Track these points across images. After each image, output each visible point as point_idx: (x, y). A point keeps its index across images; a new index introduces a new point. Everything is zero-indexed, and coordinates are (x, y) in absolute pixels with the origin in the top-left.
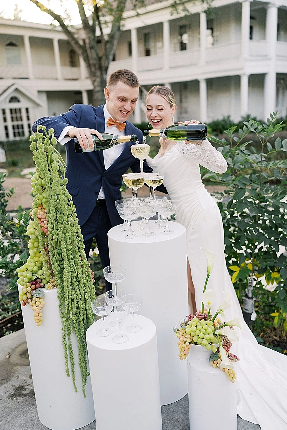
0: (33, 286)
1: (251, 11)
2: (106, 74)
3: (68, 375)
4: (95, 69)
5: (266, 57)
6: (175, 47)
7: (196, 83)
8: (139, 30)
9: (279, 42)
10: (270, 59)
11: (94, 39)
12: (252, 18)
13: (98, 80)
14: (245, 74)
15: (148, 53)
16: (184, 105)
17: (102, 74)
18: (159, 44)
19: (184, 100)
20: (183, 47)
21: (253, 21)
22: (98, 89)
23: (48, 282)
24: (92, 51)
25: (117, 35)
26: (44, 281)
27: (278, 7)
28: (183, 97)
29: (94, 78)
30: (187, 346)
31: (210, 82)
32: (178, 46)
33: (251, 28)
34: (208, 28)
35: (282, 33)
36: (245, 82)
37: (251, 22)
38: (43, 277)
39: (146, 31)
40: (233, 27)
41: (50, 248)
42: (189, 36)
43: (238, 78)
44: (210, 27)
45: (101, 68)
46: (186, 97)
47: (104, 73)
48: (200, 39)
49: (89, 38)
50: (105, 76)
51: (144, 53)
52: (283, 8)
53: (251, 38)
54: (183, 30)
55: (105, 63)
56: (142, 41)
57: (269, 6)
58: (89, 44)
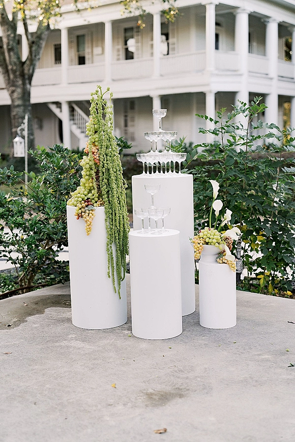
0: (86, 203)
1: (216, 15)
2: (30, 84)
3: (109, 277)
4: (15, 77)
5: (235, 72)
6: (118, 55)
7: (148, 100)
8: (71, 30)
9: (250, 54)
10: (241, 75)
11: (14, 37)
12: (217, 24)
13: (19, 90)
14: (210, 92)
15: (82, 61)
16: (130, 129)
17: (24, 84)
18: (97, 50)
19: (129, 123)
20: (129, 56)
21: (218, 27)
22: (18, 102)
23: (96, 202)
24: (12, 53)
25: (45, 34)
26: (93, 201)
27: (249, 13)
28: (129, 119)
29: (13, 88)
30: (201, 246)
31: (166, 100)
32: (122, 54)
33: (217, 36)
34: (162, 34)
35: (255, 44)
36: (210, 101)
37: (216, 29)
38: (93, 197)
39: (80, 33)
40: (193, 33)
41: (100, 174)
42: (137, 42)
43: (201, 96)
44: (165, 32)
45: (22, 75)
46: (133, 120)
47: (27, 82)
48: (152, 46)
49: (8, 36)
50: (28, 86)
51: (77, 61)
52: (255, 14)
53: (217, 48)
54: (128, 34)
55: (29, 70)
56: (75, 45)
57: (239, 11)
58: (8, 44)
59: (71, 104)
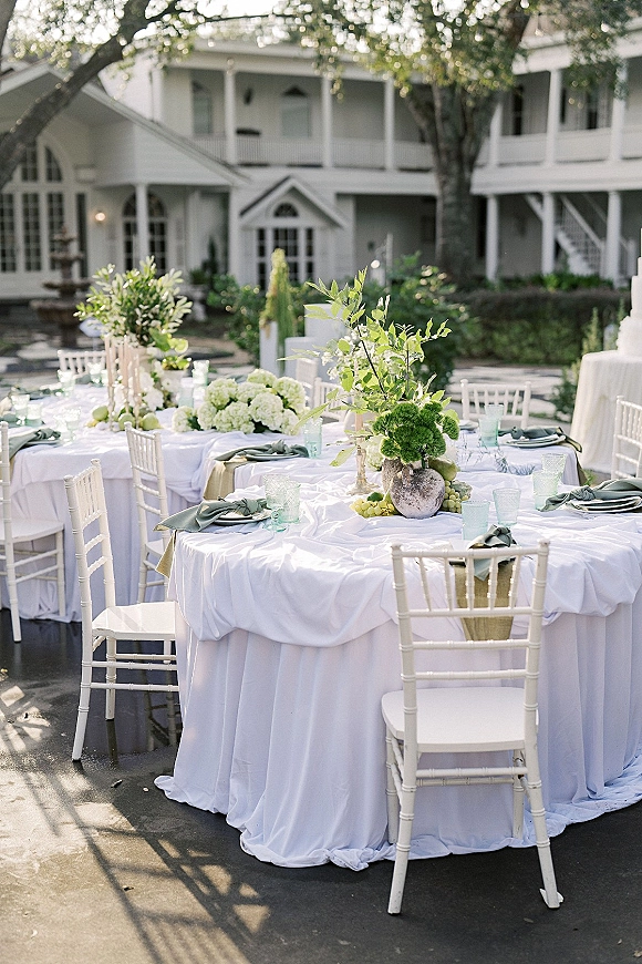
4: (449, 160)
17: (461, 171)
24: (447, 124)
29: (444, 177)
45: (460, 158)
47: (466, 167)
49: (443, 98)
50: (467, 174)
55: (469, 150)
58: (442, 111)
59: (559, 197)
